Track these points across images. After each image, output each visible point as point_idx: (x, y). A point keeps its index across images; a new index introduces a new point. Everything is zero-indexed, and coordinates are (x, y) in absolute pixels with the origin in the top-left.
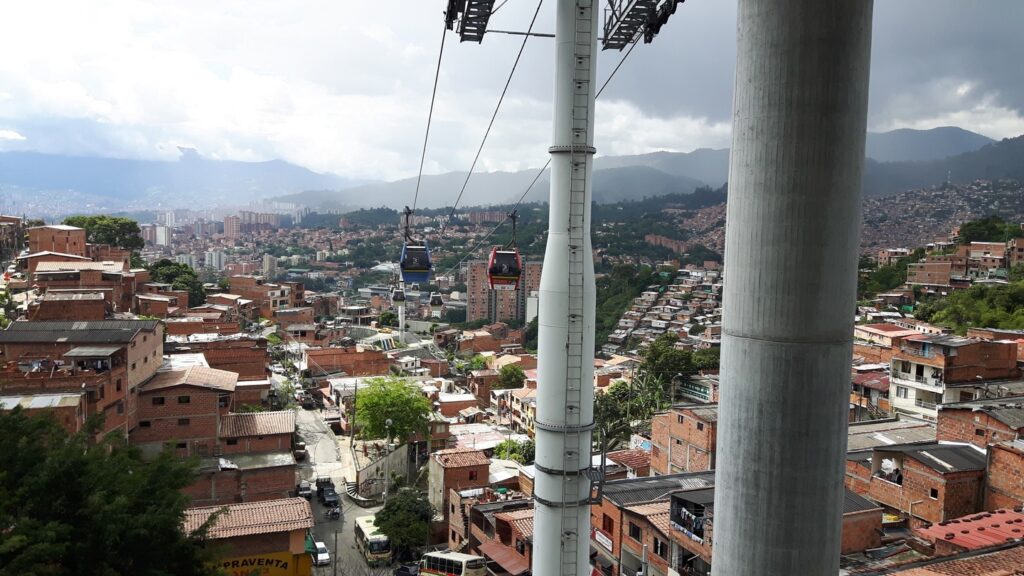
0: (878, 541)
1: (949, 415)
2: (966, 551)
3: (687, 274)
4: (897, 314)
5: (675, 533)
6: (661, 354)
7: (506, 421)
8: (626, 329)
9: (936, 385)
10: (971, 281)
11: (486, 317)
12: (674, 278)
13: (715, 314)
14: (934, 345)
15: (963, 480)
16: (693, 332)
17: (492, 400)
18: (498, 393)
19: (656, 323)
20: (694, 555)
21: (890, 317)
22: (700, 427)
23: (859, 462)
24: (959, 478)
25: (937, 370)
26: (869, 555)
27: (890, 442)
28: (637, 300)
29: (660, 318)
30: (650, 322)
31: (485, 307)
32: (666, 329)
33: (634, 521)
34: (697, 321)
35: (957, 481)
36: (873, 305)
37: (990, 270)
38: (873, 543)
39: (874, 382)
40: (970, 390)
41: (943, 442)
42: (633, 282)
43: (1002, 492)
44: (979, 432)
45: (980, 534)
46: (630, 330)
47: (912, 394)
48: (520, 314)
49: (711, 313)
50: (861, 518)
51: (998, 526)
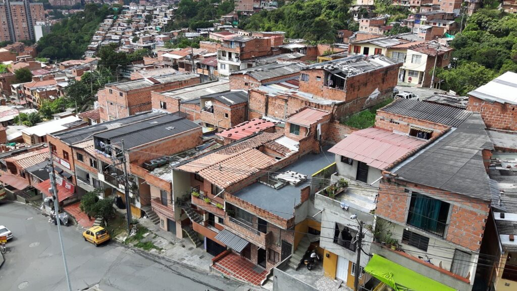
0: (201, 142)
1: (234, 77)
2: (235, 141)
3: (128, 8)
4: (231, 26)
5: (98, 155)
6: (108, 55)
7: (24, 102)
8: (98, 41)
9: (237, 61)
10: (262, 8)
11: (9, 39)
12: (121, 11)
13: (145, 30)
14: (235, 42)
15: (238, 108)
16: (134, 41)
17: (12, 90)
18: (15, 86)
19: (114, 37)
20: (108, 165)
21: (228, 28)
22: (121, 95)
23: (196, 104)
24: (237, 107)
25: (237, 54)
26: (197, 149)
27: (213, 92)
28: (102, 24)
29: (116, 34)
30: (111, 36)
31: (7, 34)
32: (120, 40)
33: (78, 151)
34: (136, 34)
35: (236, 108)
36: (219, 22)
37: (270, 2)
38: (199, 143)
39: (211, 62)
40: (251, 63)
41: (232, 90)
42: (98, 14)
43: (254, 111)
44: (246, 84)
45: (243, 132)
46: (100, 42)
47: (227, 66)
48: (31, 36)
49: (143, 29)
50: (192, 132)
51: (251, 127)
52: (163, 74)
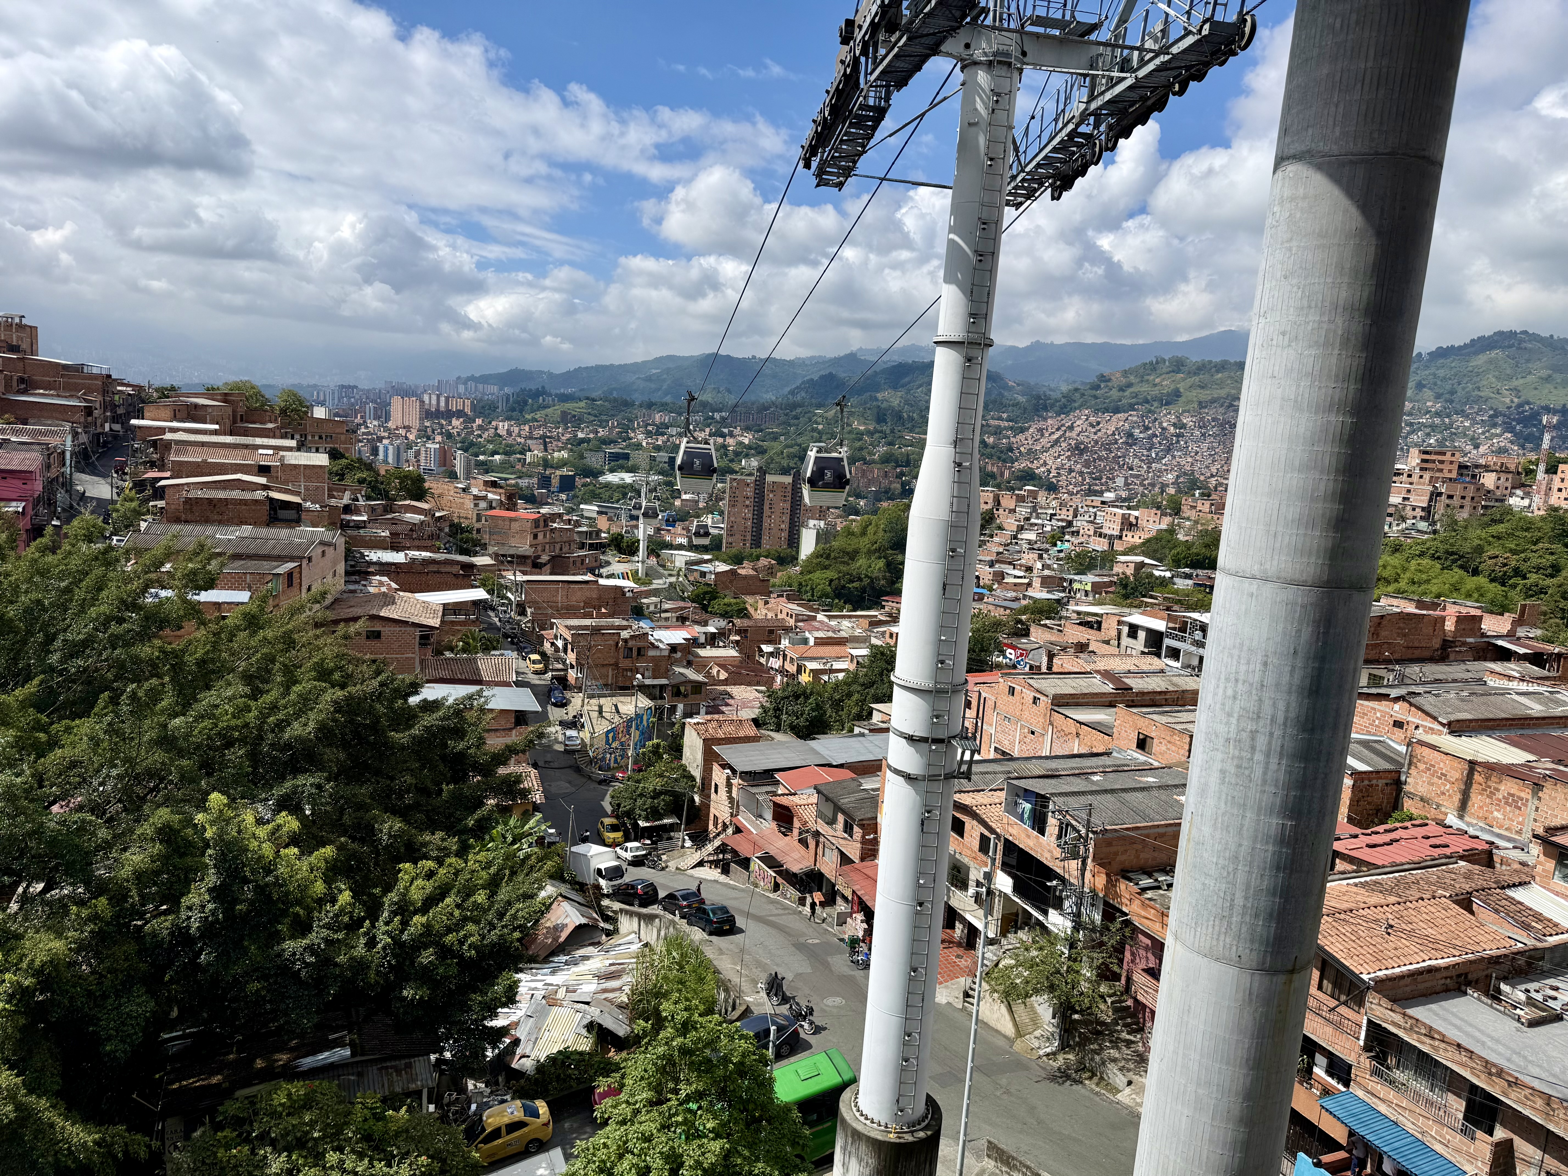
5: (1010, 828)
15: (1374, 782)
22: (1036, 701)
24: (1370, 779)
33: (956, 812)
35: (1366, 782)
43: (1420, 800)
44: (1398, 724)
48: (792, 549)
52: (1133, 668)
